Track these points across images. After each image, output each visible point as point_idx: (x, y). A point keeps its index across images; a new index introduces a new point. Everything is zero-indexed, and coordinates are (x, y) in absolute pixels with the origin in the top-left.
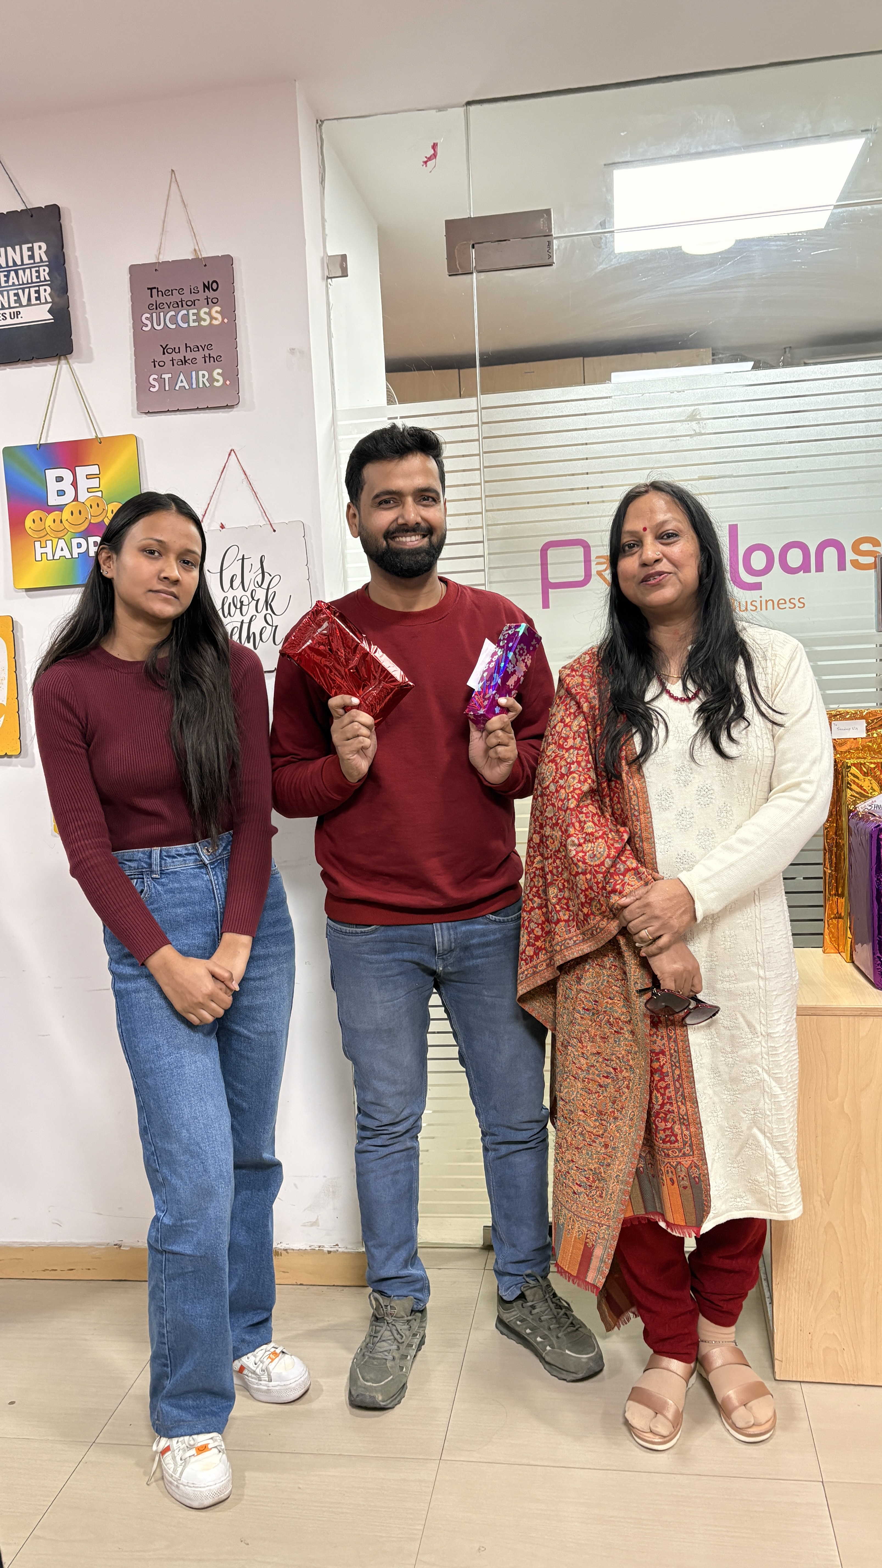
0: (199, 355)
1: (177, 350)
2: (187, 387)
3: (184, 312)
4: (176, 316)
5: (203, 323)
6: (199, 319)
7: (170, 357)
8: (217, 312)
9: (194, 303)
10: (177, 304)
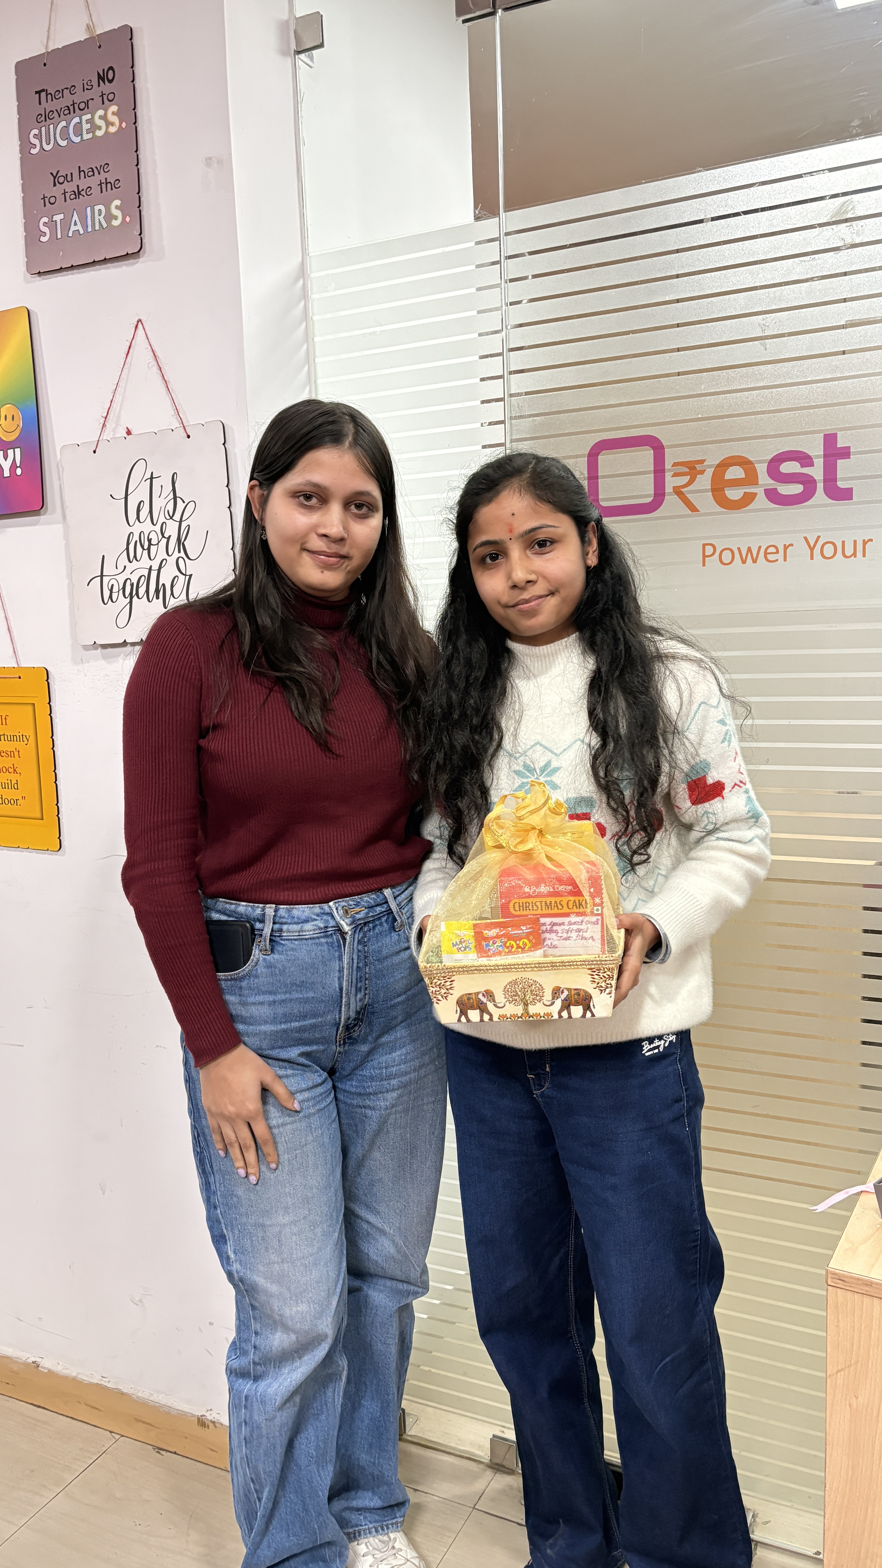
0: (94, 182)
1: (69, 178)
2: (82, 232)
3: (76, 120)
4: (67, 127)
5: (99, 133)
6: (94, 128)
7: (60, 189)
8: (113, 113)
9: (87, 104)
10: (69, 109)
